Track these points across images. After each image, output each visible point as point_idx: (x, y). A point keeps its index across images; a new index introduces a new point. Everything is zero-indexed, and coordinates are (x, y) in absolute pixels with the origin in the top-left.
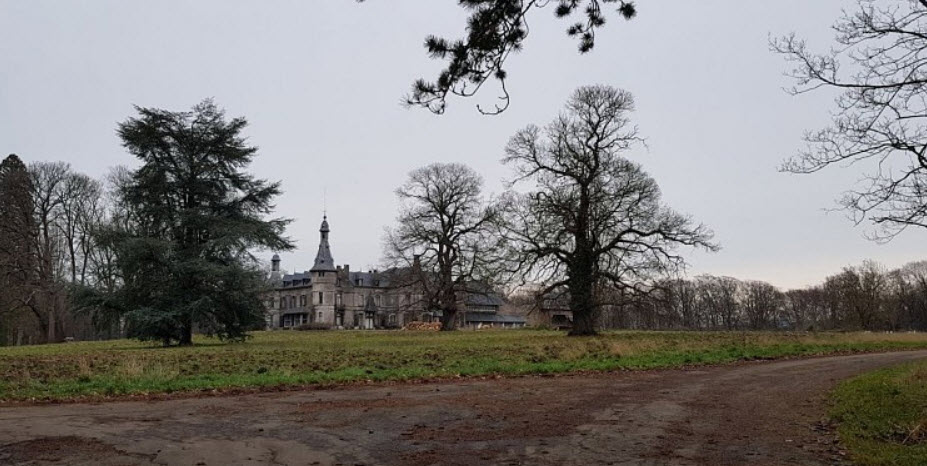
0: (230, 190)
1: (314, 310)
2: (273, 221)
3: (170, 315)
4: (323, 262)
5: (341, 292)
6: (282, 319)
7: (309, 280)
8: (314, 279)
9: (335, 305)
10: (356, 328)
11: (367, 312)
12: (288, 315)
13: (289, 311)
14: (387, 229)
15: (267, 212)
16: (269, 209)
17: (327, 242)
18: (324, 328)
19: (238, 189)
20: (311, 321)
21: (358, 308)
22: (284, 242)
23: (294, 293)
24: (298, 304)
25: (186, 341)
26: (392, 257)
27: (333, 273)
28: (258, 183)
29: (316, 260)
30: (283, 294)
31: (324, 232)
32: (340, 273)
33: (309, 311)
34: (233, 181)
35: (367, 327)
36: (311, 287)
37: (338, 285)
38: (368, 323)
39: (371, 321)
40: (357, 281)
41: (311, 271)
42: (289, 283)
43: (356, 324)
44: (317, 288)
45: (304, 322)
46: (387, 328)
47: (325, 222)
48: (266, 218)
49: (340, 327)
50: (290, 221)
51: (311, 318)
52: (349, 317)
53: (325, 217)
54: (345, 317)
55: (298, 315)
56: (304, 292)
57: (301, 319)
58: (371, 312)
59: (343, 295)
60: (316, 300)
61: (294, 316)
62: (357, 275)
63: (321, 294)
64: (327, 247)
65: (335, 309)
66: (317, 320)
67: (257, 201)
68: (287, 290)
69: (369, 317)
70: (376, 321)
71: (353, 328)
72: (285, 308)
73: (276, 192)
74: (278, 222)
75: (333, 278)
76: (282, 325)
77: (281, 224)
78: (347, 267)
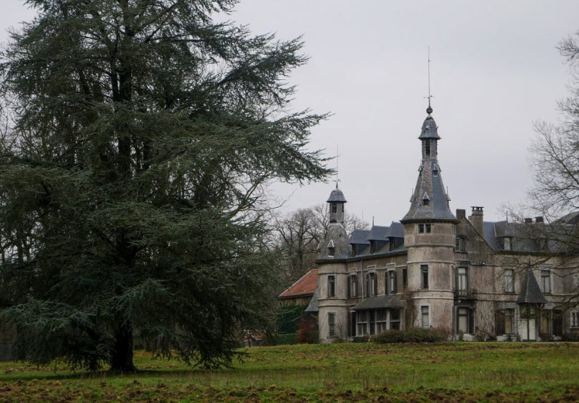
0: (202, 61)
1: (411, 303)
2: (284, 120)
3: (83, 315)
4: (426, 202)
5: (465, 265)
6: (352, 319)
7: (401, 240)
8: (411, 237)
9: (456, 292)
10: (500, 338)
11: (521, 304)
12: (361, 312)
13: (362, 303)
14: (541, 128)
15: (279, 102)
16: (281, 95)
17: (435, 161)
18: (430, 339)
19: (217, 58)
20: (407, 324)
21: (503, 298)
22: (309, 163)
23: (373, 268)
24: (381, 289)
25: (123, 365)
26: (556, 189)
27: (449, 225)
28: (259, 43)
29: (414, 200)
30: (354, 270)
31: (429, 141)
32: (463, 225)
33: (402, 303)
34: (207, 42)
35: (524, 337)
36: (405, 254)
37: (459, 249)
38: (526, 330)
39: (532, 323)
40: (500, 241)
41: (404, 222)
42: (363, 247)
43: (500, 331)
44: (417, 257)
45: (395, 326)
46: (565, 338)
47: (429, 119)
48: (274, 114)
49: (467, 337)
50: (318, 118)
51: (407, 318)
52: (485, 315)
53: (429, 111)
54: (477, 315)
55: (382, 311)
56: (392, 266)
57: (388, 320)
58: (531, 305)
59: (472, 269)
60: (415, 280)
61: (374, 313)
62: (500, 226)
63: (424, 268)
64: (436, 172)
65: (456, 299)
66: (418, 323)
67: (255, 79)
68: (358, 260)
69: (527, 317)
70: (544, 323)
71: (492, 339)
72: (357, 298)
73: (293, 61)
74: (295, 122)
75: (450, 235)
76: (351, 332)
77: (300, 125)
78: (478, 212)
